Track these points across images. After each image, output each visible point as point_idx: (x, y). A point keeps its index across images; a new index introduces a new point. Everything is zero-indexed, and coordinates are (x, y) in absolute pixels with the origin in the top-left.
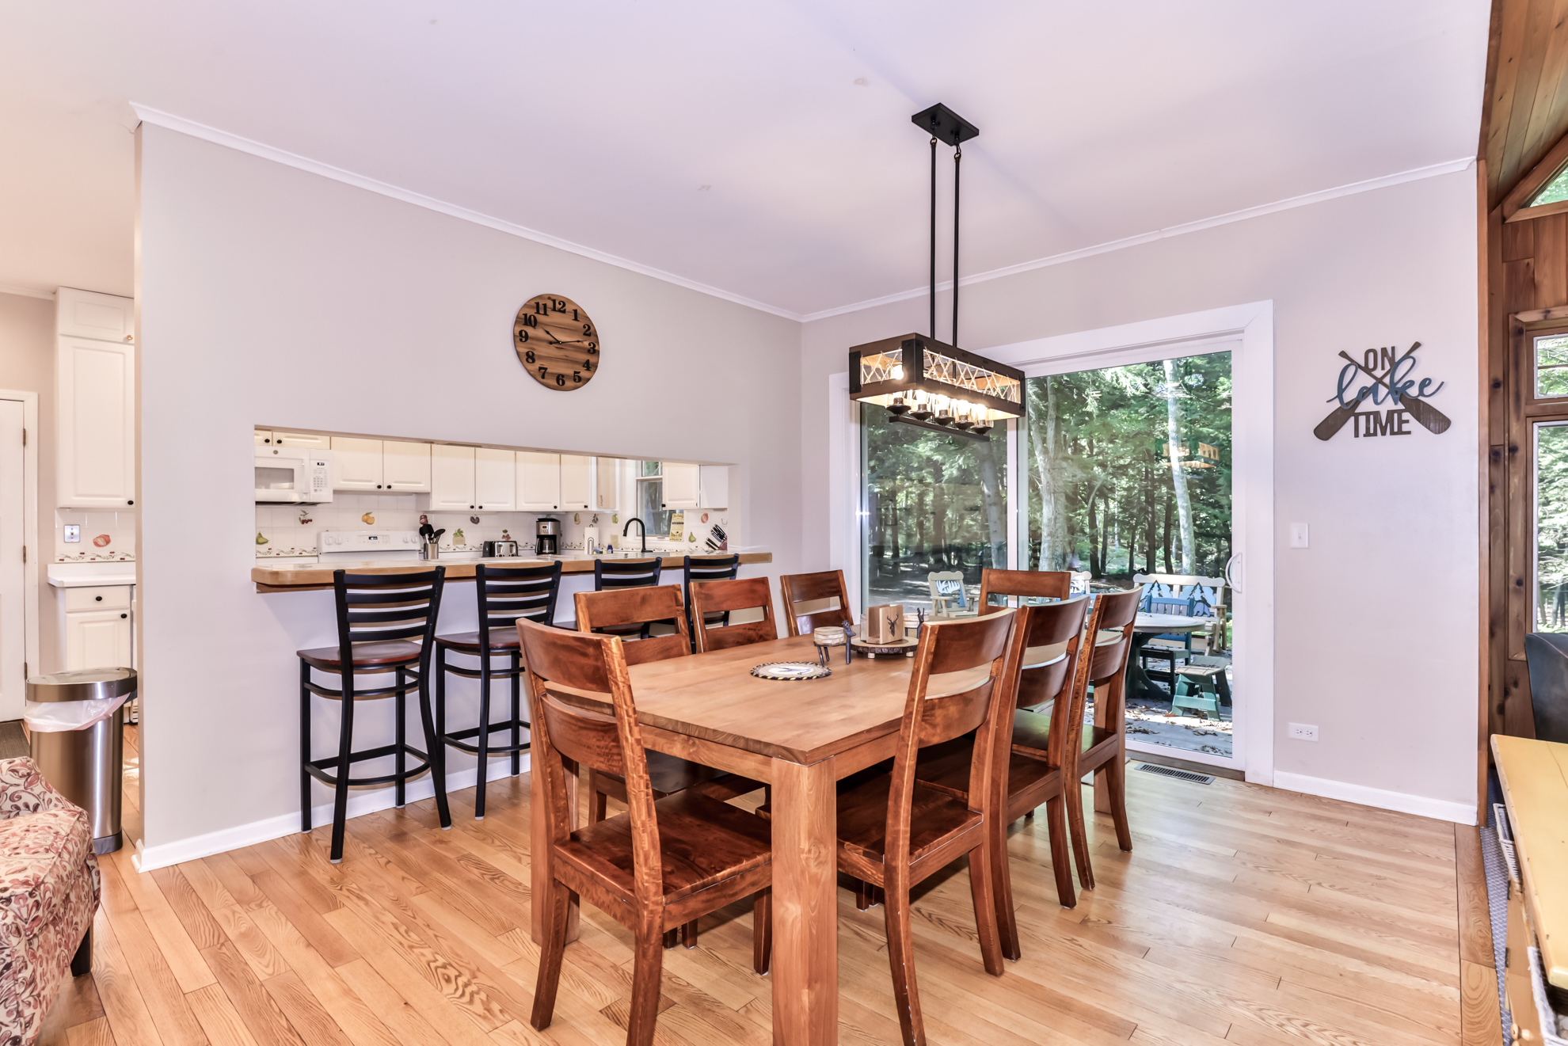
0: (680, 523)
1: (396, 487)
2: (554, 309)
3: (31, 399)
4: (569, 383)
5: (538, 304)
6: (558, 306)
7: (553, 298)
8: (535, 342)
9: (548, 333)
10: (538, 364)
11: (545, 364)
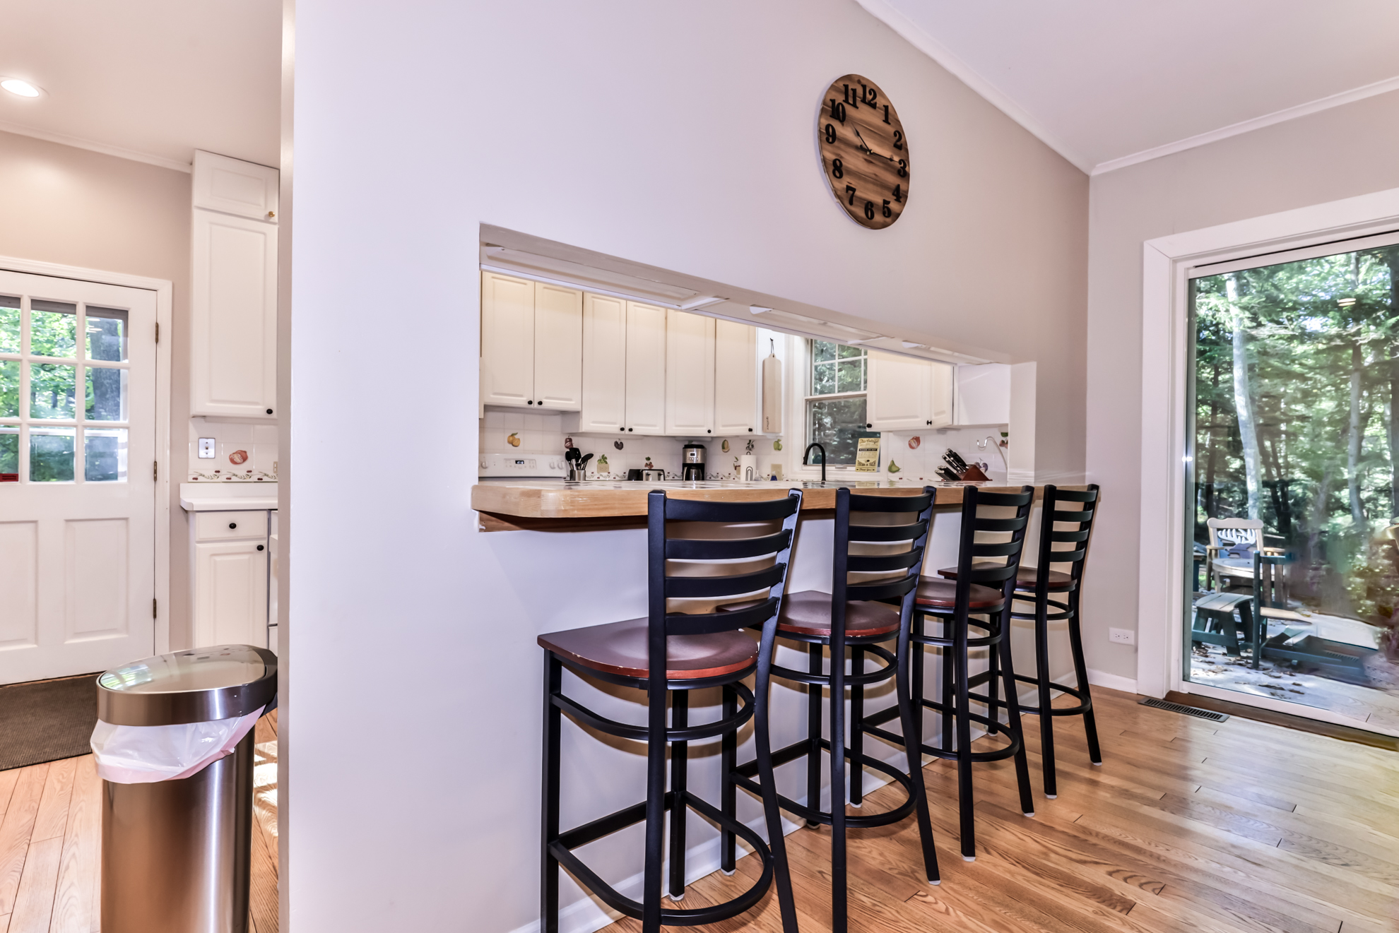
0: (871, 450)
1: (548, 404)
2: (864, 100)
3: (165, 287)
4: (878, 218)
5: (846, 87)
6: (869, 97)
7: (864, 82)
8: (842, 146)
9: (858, 134)
10: (846, 180)
11: (854, 183)
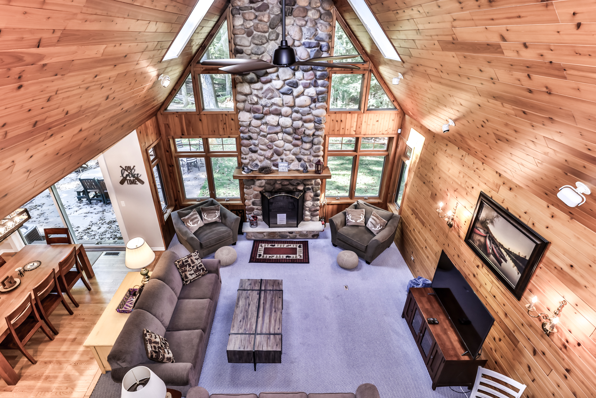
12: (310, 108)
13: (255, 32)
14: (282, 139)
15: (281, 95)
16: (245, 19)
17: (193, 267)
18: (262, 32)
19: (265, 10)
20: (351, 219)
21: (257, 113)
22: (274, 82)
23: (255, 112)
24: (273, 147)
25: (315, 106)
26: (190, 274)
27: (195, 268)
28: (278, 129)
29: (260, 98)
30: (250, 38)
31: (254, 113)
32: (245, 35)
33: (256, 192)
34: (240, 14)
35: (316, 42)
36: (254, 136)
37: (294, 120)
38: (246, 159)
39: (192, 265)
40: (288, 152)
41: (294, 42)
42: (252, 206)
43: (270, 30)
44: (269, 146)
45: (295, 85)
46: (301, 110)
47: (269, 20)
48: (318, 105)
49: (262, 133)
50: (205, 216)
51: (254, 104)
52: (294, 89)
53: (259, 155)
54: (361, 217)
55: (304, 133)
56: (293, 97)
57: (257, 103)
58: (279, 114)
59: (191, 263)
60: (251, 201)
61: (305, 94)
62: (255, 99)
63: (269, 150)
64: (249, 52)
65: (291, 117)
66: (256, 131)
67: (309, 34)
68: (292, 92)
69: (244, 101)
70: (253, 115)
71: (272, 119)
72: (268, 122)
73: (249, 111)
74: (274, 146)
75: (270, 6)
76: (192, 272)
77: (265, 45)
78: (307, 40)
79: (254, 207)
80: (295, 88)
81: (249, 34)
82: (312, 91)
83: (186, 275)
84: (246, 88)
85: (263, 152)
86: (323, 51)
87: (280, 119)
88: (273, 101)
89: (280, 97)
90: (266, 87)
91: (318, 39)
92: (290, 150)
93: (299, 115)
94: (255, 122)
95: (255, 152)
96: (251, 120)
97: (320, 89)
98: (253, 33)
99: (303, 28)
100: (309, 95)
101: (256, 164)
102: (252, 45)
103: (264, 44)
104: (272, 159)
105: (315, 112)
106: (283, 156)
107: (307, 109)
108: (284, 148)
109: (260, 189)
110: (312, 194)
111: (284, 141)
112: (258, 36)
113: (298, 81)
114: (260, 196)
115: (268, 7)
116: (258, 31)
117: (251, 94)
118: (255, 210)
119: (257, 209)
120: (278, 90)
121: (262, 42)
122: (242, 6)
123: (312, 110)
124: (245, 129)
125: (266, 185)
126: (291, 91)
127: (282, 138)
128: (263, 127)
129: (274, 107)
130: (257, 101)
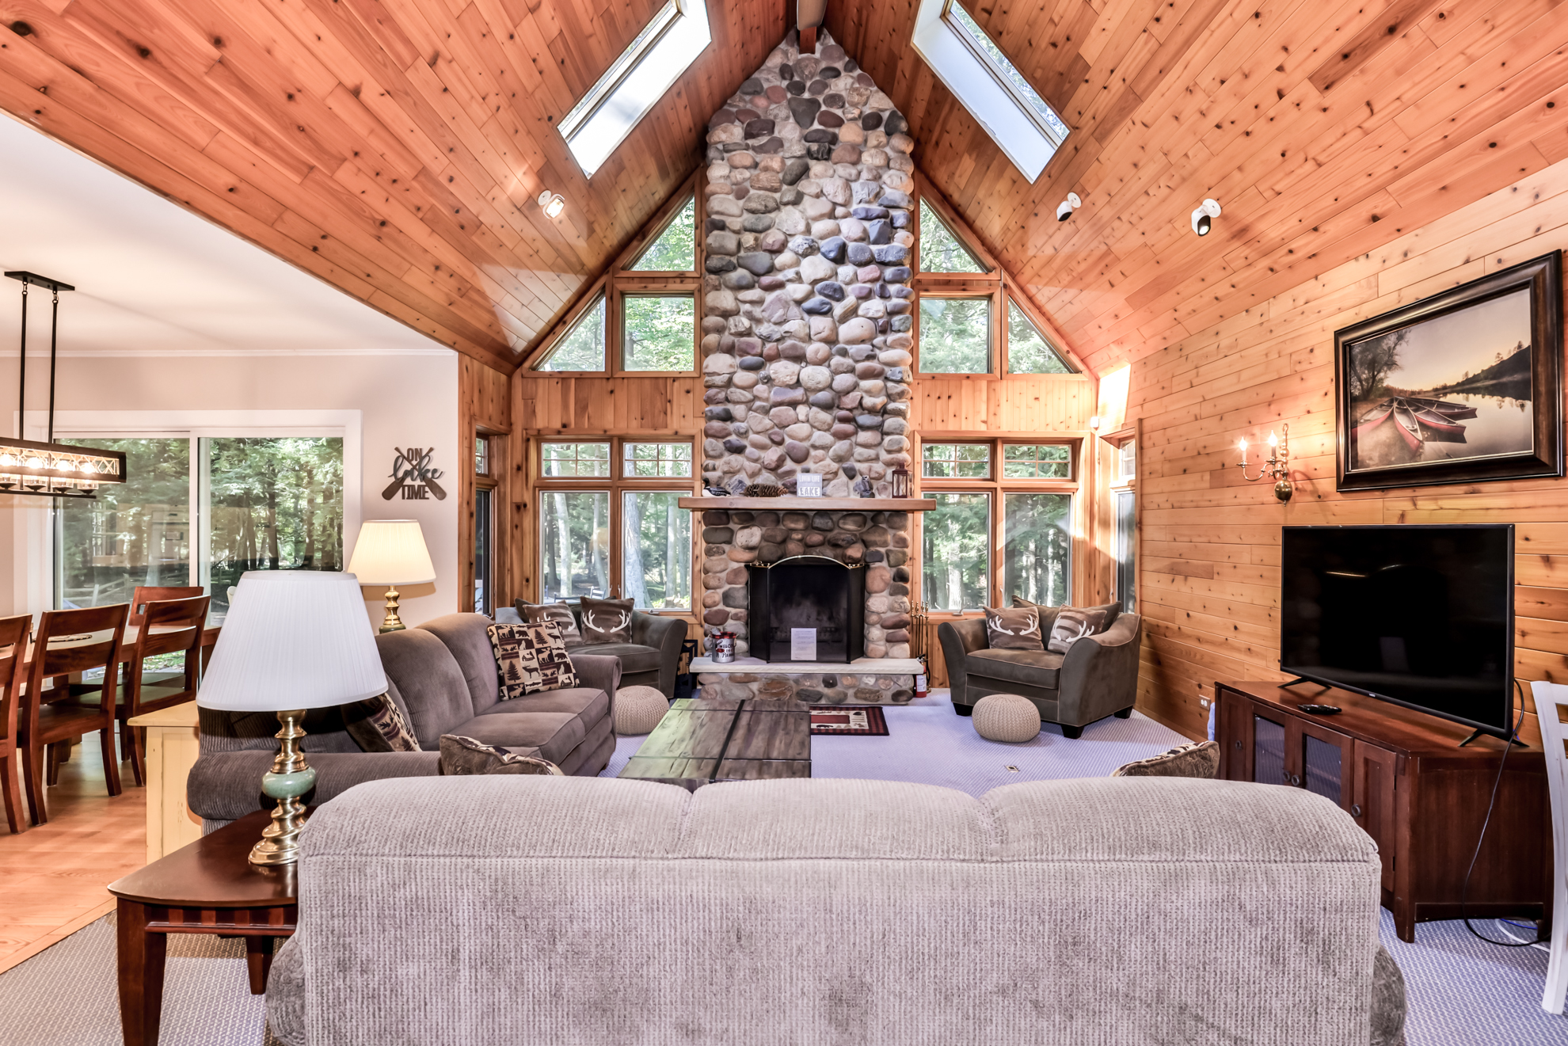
12: (873, 346)
13: (752, 192)
14: (808, 421)
15: (806, 316)
16: (733, 167)
17: (539, 651)
18: (766, 189)
19: (776, 152)
20: (1002, 627)
21: (748, 354)
22: (790, 287)
23: (744, 352)
24: (783, 440)
25: (885, 341)
26: (525, 668)
27: (545, 655)
28: (798, 394)
29: (758, 321)
30: (741, 202)
31: (741, 356)
32: (731, 197)
33: (735, 565)
34: (723, 159)
35: (882, 208)
36: (738, 410)
37: (835, 373)
38: (714, 469)
39: (537, 646)
40: (820, 453)
41: (834, 210)
42: (721, 607)
43: (785, 187)
44: (773, 437)
45: (838, 294)
46: (852, 349)
47: (782, 169)
48: (891, 338)
49: (758, 404)
50: (591, 618)
51: (741, 334)
52: (834, 303)
53: (748, 459)
54: (1031, 623)
55: (860, 403)
56: (834, 321)
57: (748, 333)
58: (799, 358)
59: (535, 641)
60: (720, 591)
61: (860, 312)
62: (746, 323)
63: (774, 448)
64: (737, 227)
65: (829, 366)
66: (743, 399)
67: (866, 190)
68: (830, 310)
69: (720, 330)
70: (738, 360)
71: (782, 370)
72: (773, 376)
73: (730, 350)
74: (786, 438)
75: (786, 145)
76: (534, 664)
77: (773, 215)
78: (863, 205)
79: (728, 609)
80: (838, 300)
81: (741, 194)
82: (875, 306)
83: (512, 667)
84: (725, 299)
85: (756, 453)
86: (896, 228)
87: (803, 370)
88: (786, 327)
89: (802, 319)
90: (770, 297)
91: (886, 203)
92: (826, 448)
93: (848, 361)
94: (743, 377)
95: (739, 450)
96: (732, 370)
97: (896, 301)
98: (748, 191)
99: (853, 185)
100: (870, 315)
101: (740, 482)
102: (746, 215)
103: (770, 212)
104: (781, 471)
105: (884, 355)
106: (809, 464)
107: (866, 347)
108: (811, 442)
109: (747, 556)
110: (889, 573)
111: (813, 426)
112: (759, 197)
113: (844, 286)
114: (744, 577)
115: (782, 145)
116: (760, 189)
117: (737, 313)
118: (730, 622)
119: (736, 617)
120: (799, 303)
121: (766, 206)
122: (729, 141)
123: (877, 351)
124: (718, 393)
125: (764, 544)
126: (828, 307)
127: (807, 416)
128: (761, 389)
129: (789, 342)
130: (751, 327)
